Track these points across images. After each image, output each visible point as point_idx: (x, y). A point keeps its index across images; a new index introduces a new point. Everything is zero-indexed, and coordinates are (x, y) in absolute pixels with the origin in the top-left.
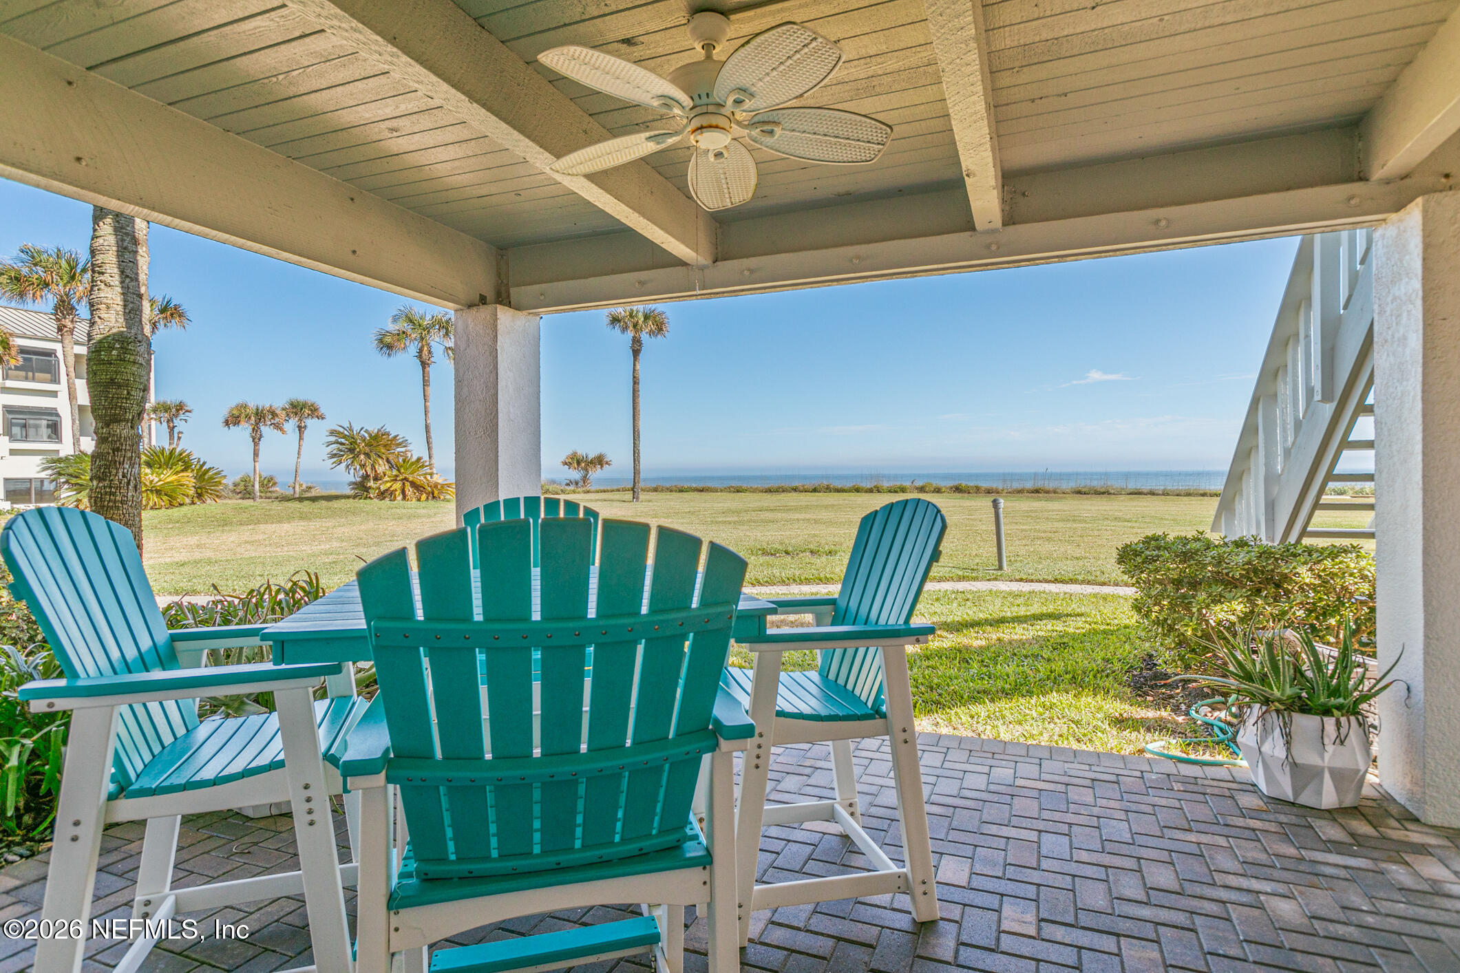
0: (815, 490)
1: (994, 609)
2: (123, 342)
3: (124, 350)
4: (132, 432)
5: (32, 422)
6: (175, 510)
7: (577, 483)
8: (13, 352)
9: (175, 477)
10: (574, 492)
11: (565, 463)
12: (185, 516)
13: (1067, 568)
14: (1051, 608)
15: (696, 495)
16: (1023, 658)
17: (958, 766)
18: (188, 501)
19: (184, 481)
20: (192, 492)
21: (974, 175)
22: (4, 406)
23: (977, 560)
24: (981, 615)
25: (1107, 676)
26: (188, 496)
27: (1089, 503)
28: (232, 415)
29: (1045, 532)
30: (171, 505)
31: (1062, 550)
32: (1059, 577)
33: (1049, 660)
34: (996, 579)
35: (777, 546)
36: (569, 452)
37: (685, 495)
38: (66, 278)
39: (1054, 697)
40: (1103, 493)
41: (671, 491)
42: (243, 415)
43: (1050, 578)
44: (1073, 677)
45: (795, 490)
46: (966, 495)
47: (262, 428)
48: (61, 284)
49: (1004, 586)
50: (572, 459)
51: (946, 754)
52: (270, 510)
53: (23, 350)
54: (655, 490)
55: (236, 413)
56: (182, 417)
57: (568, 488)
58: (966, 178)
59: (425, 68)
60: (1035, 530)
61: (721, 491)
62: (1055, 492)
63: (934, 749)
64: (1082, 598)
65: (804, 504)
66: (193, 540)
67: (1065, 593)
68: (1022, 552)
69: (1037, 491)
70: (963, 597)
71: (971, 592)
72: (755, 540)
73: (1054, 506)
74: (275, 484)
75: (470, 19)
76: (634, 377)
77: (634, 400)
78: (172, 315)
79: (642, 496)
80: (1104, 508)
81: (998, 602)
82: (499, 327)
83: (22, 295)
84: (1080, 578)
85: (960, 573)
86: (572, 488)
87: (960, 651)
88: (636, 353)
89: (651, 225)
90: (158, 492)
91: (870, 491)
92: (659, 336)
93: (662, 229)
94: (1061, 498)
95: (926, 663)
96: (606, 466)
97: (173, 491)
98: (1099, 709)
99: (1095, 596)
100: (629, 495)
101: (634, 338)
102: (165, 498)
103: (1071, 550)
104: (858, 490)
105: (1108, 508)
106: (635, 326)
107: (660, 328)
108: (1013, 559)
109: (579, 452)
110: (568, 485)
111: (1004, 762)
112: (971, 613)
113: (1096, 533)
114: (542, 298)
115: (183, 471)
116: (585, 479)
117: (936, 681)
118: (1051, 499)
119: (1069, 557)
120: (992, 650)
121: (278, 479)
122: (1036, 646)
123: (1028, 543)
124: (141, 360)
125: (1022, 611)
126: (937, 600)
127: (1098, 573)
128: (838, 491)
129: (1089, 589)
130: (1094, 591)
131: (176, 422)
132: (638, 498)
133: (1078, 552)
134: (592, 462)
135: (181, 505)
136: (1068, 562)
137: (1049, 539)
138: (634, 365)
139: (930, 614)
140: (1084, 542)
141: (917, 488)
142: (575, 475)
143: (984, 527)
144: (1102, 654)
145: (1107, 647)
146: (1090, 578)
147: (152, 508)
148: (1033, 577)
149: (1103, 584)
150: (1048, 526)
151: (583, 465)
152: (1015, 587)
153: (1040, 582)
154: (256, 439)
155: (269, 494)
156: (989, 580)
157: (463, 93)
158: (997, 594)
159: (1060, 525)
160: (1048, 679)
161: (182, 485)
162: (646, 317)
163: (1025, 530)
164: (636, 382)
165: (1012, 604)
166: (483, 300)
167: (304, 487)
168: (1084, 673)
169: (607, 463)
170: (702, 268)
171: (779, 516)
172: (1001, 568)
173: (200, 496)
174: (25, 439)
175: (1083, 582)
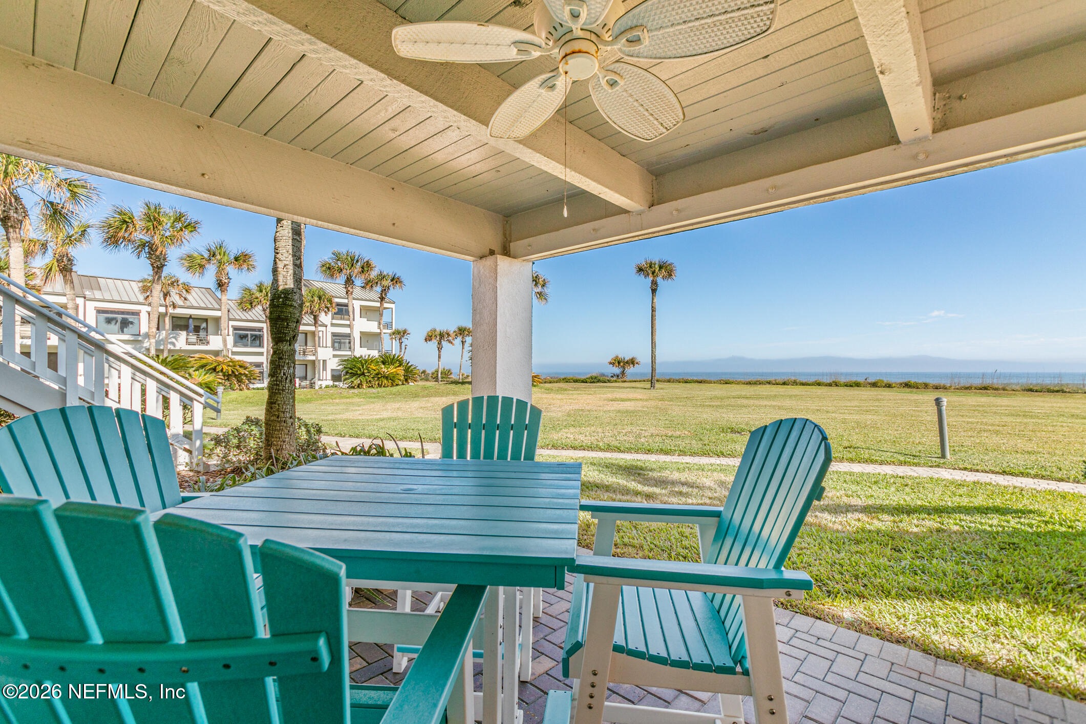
0: (784, 384)
1: (934, 498)
2: (285, 294)
3: (286, 298)
4: (289, 348)
5: (342, 341)
6: (395, 387)
7: (618, 376)
8: (334, 305)
9: (395, 370)
10: (616, 381)
11: (610, 363)
12: (398, 391)
13: (1018, 461)
14: (998, 502)
15: (696, 385)
16: (964, 555)
17: (875, 682)
18: (400, 383)
19: (398, 372)
20: (402, 378)
21: (891, 71)
22: (332, 333)
23: (920, 448)
24: (919, 503)
25: (1071, 591)
26: (400, 380)
27: (1042, 399)
28: (429, 336)
29: (993, 425)
30: (392, 386)
31: (1012, 443)
32: (1008, 470)
33: (995, 561)
34: (938, 466)
35: (743, 426)
36: (613, 356)
37: (688, 385)
38: (350, 265)
39: (1000, 608)
40: (1057, 391)
41: (680, 382)
42: (433, 336)
43: (997, 469)
44: (1027, 587)
45: (769, 383)
46: (914, 390)
47: (443, 342)
48: (348, 269)
49: (945, 474)
50: (615, 360)
51: (863, 662)
52: (439, 389)
53: (338, 305)
54: (669, 381)
55: (430, 334)
56: (405, 337)
57: (612, 379)
58: (880, 76)
59: (340, 51)
60: (982, 423)
61: (714, 383)
62: (1004, 389)
63: (851, 653)
64: (1035, 494)
65: (772, 393)
66: (397, 405)
67: (1015, 487)
68: (968, 443)
69: (985, 388)
70: (904, 483)
71: (910, 477)
72: (728, 421)
73: (1003, 401)
74: (451, 373)
75: (391, 12)
76: (652, 307)
77: (652, 322)
78: (396, 282)
79: (657, 385)
80: (1059, 405)
81: (939, 490)
82: (498, 270)
83: (332, 276)
84: (1032, 472)
85: (902, 458)
86: (615, 379)
87: (893, 538)
88: (654, 291)
89: (584, 179)
90: (387, 378)
91: (830, 385)
92: (669, 280)
93: (595, 181)
94: (1011, 394)
95: (854, 548)
96: (636, 365)
97: (394, 377)
98: (1061, 635)
99: (1051, 492)
100: (648, 385)
101: (653, 281)
102: (390, 381)
103: (1021, 444)
104: (819, 384)
105: (1063, 405)
106: (653, 273)
107: (670, 274)
108: (957, 449)
109: (620, 356)
110: (612, 377)
111: (933, 689)
112: (908, 499)
113: (1050, 429)
114: (529, 248)
115: (399, 366)
116: (623, 373)
117: (863, 569)
118: (1000, 396)
119: (1019, 451)
120: (928, 541)
121: (453, 371)
122: (979, 542)
123: (975, 434)
124: (295, 304)
125: (965, 502)
126: (876, 483)
127: (1054, 469)
128: (803, 384)
129: (1043, 485)
130: (1049, 487)
131: (403, 340)
132: (654, 387)
133: (1029, 447)
134: (627, 362)
135: (397, 385)
136: (1018, 455)
137: (997, 433)
138: (653, 299)
139: (867, 497)
140: (1036, 437)
141: (870, 384)
142: (617, 370)
143: (929, 418)
144: (1063, 562)
145: (1069, 555)
146: (1044, 473)
147: (384, 387)
148: (978, 467)
149: (1061, 480)
150: (997, 420)
151: (622, 364)
152: (958, 476)
153: (986, 472)
154: (440, 349)
155: (448, 379)
156: (930, 467)
157: (382, 71)
158: (937, 481)
159: (1010, 419)
160: (994, 584)
161: (398, 374)
162: (661, 267)
163: (971, 423)
164: (653, 310)
165: (954, 494)
166: (492, 253)
167: (465, 376)
168: (1040, 583)
169: (637, 363)
170: (640, 213)
171: (751, 402)
172: (943, 456)
173: (406, 380)
174: (340, 349)
175: (1036, 476)
